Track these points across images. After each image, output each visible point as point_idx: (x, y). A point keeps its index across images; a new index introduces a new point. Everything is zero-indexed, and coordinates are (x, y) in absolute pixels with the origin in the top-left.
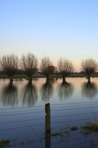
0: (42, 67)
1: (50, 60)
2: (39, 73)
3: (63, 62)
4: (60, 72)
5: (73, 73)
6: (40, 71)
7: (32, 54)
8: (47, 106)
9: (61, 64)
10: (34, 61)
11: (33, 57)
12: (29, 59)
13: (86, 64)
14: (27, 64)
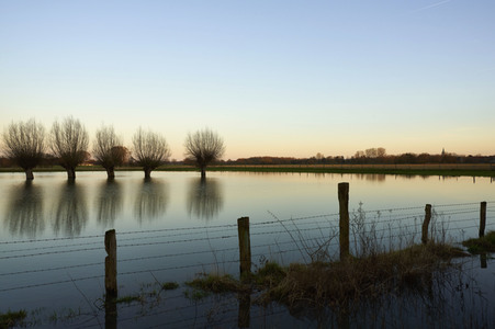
0: (98, 148)
1: (117, 133)
2: (92, 162)
3: (145, 136)
4: (137, 159)
5: (167, 163)
6: (92, 158)
7: (75, 118)
8: (110, 236)
9: (140, 141)
10: (81, 136)
11: (78, 126)
12: (69, 131)
13: (197, 142)
14: (65, 142)
